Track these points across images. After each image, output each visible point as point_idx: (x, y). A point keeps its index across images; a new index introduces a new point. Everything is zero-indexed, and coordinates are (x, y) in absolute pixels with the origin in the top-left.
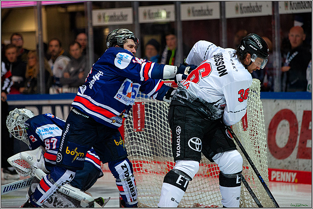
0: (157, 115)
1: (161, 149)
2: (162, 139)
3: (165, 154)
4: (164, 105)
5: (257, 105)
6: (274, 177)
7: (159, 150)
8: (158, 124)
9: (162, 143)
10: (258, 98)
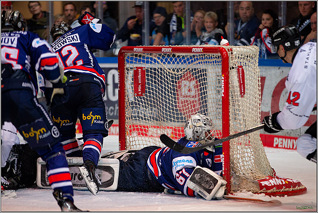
0: (158, 80)
1: (162, 114)
2: (163, 104)
3: (165, 120)
4: (165, 71)
5: (255, 72)
6: (277, 143)
7: (160, 115)
8: (159, 89)
9: (163, 108)
10: (256, 65)
